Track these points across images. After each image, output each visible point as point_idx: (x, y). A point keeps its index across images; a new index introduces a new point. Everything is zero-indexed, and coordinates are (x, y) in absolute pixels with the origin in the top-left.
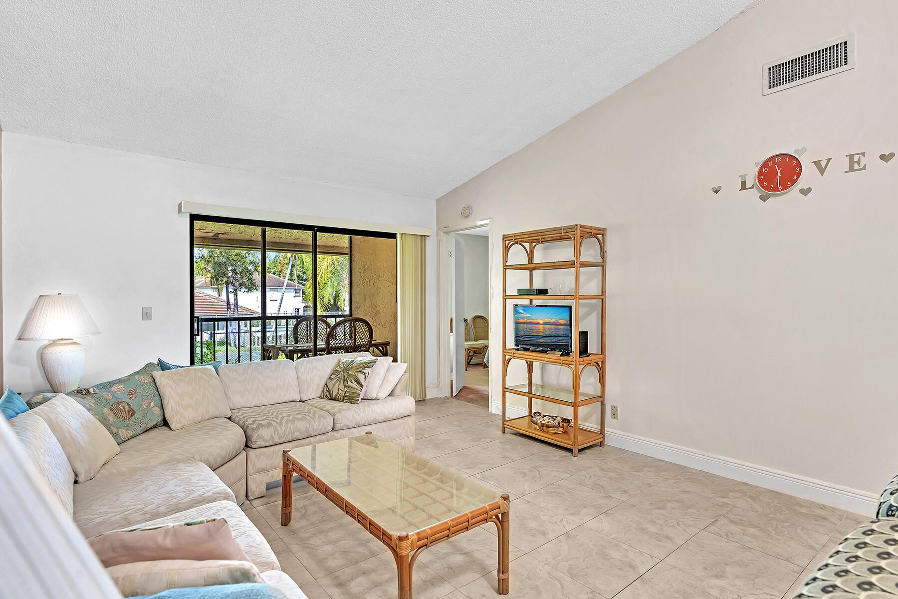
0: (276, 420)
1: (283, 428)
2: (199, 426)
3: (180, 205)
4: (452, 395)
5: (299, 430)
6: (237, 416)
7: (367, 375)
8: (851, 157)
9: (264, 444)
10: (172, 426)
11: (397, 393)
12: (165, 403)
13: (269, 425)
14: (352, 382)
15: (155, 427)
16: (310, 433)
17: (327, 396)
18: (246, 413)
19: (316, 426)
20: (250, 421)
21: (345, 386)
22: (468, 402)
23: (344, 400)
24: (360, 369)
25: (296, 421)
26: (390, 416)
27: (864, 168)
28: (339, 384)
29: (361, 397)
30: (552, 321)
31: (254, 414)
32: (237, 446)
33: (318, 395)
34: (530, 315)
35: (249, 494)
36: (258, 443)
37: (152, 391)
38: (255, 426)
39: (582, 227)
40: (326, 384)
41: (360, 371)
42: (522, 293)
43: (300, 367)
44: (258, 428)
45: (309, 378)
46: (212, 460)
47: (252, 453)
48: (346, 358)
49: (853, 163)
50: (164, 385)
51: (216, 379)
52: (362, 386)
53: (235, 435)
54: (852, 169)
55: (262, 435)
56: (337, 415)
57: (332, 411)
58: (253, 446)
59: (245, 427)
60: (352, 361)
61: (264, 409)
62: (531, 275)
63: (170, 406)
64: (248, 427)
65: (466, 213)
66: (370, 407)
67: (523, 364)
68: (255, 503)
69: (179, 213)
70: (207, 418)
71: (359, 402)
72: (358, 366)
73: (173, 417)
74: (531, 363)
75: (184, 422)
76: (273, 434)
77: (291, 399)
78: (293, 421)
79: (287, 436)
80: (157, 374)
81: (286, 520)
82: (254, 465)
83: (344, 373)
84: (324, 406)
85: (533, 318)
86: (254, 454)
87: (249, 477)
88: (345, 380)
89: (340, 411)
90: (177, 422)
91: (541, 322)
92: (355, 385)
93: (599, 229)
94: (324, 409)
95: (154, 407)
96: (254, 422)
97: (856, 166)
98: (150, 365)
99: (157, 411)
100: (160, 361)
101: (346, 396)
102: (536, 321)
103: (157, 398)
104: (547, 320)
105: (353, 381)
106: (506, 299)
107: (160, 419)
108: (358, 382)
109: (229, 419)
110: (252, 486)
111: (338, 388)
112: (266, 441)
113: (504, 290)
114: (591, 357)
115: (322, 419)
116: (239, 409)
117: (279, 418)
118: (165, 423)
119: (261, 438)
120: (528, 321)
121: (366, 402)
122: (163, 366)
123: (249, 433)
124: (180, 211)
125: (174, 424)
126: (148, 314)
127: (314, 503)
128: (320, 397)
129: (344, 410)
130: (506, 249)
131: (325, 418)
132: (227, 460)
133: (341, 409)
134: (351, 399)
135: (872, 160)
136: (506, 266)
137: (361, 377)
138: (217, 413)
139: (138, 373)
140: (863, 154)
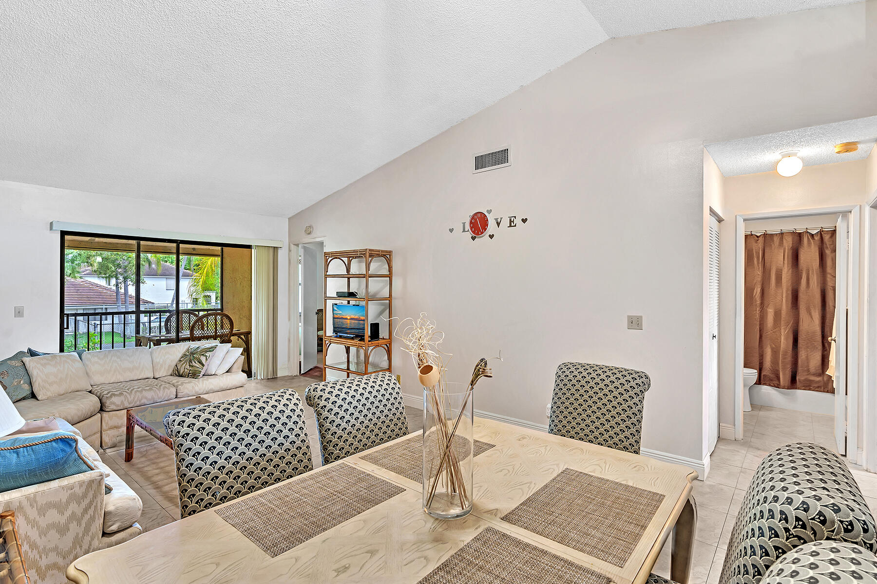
0: (127, 391)
1: (132, 398)
2: (62, 397)
3: (51, 224)
4: (300, 372)
5: (146, 398)
6: (96, 390)
7: (208, 357)
8: (510, 218)
9: (115, 408)
10: (39, 398)
11: (234, 369)
12: (33, 380)
13: (121, 394)
14: (195, 363)
15: (24, 399)
16: (155, 400)
17: (176, 374)
18: (104, 387)
19: (160, 394)
20: (105, 392)
21: (190, 366)
22: (312, 378)
23: (188, 376)
24: (202, 353)
25: (144, 391)
26: (225, 387)
27: (515, 226)
28: (186, 365)
29: (202, 373)
30: (356, 317)
31: (111, 388)
32: (92, 409)
33: (169, 374)
34: (341, 312)
35: (103, 445)
36: (111, 407)
37: (22, 371)
38: (109, 395)
39: (370, 250)
40: (176, 365)
41: (203, 355)
42: (340, 295)
43: (154, 352)
44: (111, 396)
45: (162, 360)
46: (70, 418)
47: (105, 415)
48: (194, 345)
49: (511, 224)
50: (33, 367)
51: (79, 362)
52: (203, 365)
53: (92, 402)
54: (510, 226)
55: (113, 402)
56: (180, 387)
57: (176, 384)
58: (107, 410)
59: (101, 397)
60: (198, 347)
61: (121, 384)
62: (349, 282)
63: (38, 383)
64: (103, 396)
65: (309, 231)
66: (208, 380)
67: (342, 348)
68: (108, 451)
69: (50, 230)
70: (69, 391)
71: (199, 377)
72: (203, 351)
73: (40, 390)
74: (349, 347)
75: (49, 394)
76: (124, 401)
77: (145, 377)
78: (141, 391)
79: (135, 403)
80: (27, 360)
81: (129, 457)
82: (107, 423)
83: (191, 356)
84: (171, 381)
85: (343, 314)
86: (107, 415)
87: (103, 432)
88: (190, 361)
89: (182, 384)
90: (43, 394)
91: (349, 318)
92: (198, 365)
93: (386, 251)
94: (171, 383)
95: (23, 384)
96: (109, 393)
97: (512, 225)
98: (21, 353)
99: (26, 387)
100: (29, 350)
101: (190, 373)
102: (345, 317)
103: (26, 377)
104: (353, 317)
105: (197, 362)
106: (326, 300)
107: (29, 392)
108: (200, 362)
109: (90, 392)
110: (106, 439)
111: (185, 368)
112: (118, 406)
113: (325, 293)
114: (380, 341)
115: (166, 390)
116: (98, 385)
117: (130, 390)
118: (33, 396)
119: (114, 403)
120: (340, 317)
121: (206, 377)
122: (32, 353)
123: (104, 400)
124: (51, 229)
125: (40, 396)
126: (21, 312)
127: (155, 448)
128: (171, 375)
129: (185, 383)
130: (327, 265)
131: (169, 389)
132: (82, 418)
133: (184, 382)
134: (194, 375)
135: (518, 221)
136: (326, 275)
137: (203, 359)
138: (79, 388)
139: (10, 359)
140: (515, 217)
